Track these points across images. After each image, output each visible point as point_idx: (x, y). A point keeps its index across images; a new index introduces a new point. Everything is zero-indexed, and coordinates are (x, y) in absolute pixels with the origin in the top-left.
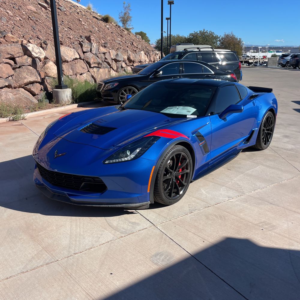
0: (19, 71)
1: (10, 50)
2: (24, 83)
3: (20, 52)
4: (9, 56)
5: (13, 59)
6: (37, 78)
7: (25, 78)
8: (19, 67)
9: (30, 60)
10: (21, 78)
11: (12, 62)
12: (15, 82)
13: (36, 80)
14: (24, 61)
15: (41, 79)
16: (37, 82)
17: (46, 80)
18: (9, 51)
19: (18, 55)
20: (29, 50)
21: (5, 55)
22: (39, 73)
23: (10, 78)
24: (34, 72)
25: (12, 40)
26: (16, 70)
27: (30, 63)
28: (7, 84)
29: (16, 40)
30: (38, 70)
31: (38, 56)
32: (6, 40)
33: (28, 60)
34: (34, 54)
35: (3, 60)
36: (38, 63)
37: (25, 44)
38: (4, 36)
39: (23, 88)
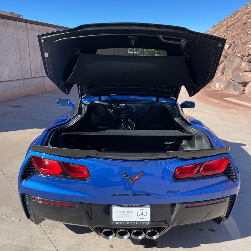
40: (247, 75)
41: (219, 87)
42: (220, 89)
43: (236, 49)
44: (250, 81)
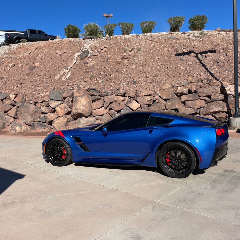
0: (210, 104)
1: (206, 91)
2: (211, 112)
3: (215, 91)
4: (206, 95)
5: (209, 97)
6: (224, 109)
7: (212, 109)
8: (213, 101)
9: (222, 97)
10: (209, 109)
11: (207, 98)
12: (204, 111)
13: (222, 110)
14: (216, 98)
15: (227, 109)
16: (223, 112)
17: (232, 110)
19: (212, 94)
20: (225, 90)
21: (203, 94)
22: (228, 105)
23: (201, 109)
24: (221, 105)
25: (215, 84)
26: (208, 104)
27: (222, 98)
28: (193, 112)
29: (217, 84)
30: (229, 103)
31: (232, 93)
32: (210, 85)
33: (220, 97)
34: (228, 92)
35: (200, 97)
36: (231, 98)
37: (225, 85)
38: (210, 83)
39: (212, 115)
40: (50, 115)
41: (20, 129)
42: (22, 131)
43: (25, 98)
44: (54, 119)
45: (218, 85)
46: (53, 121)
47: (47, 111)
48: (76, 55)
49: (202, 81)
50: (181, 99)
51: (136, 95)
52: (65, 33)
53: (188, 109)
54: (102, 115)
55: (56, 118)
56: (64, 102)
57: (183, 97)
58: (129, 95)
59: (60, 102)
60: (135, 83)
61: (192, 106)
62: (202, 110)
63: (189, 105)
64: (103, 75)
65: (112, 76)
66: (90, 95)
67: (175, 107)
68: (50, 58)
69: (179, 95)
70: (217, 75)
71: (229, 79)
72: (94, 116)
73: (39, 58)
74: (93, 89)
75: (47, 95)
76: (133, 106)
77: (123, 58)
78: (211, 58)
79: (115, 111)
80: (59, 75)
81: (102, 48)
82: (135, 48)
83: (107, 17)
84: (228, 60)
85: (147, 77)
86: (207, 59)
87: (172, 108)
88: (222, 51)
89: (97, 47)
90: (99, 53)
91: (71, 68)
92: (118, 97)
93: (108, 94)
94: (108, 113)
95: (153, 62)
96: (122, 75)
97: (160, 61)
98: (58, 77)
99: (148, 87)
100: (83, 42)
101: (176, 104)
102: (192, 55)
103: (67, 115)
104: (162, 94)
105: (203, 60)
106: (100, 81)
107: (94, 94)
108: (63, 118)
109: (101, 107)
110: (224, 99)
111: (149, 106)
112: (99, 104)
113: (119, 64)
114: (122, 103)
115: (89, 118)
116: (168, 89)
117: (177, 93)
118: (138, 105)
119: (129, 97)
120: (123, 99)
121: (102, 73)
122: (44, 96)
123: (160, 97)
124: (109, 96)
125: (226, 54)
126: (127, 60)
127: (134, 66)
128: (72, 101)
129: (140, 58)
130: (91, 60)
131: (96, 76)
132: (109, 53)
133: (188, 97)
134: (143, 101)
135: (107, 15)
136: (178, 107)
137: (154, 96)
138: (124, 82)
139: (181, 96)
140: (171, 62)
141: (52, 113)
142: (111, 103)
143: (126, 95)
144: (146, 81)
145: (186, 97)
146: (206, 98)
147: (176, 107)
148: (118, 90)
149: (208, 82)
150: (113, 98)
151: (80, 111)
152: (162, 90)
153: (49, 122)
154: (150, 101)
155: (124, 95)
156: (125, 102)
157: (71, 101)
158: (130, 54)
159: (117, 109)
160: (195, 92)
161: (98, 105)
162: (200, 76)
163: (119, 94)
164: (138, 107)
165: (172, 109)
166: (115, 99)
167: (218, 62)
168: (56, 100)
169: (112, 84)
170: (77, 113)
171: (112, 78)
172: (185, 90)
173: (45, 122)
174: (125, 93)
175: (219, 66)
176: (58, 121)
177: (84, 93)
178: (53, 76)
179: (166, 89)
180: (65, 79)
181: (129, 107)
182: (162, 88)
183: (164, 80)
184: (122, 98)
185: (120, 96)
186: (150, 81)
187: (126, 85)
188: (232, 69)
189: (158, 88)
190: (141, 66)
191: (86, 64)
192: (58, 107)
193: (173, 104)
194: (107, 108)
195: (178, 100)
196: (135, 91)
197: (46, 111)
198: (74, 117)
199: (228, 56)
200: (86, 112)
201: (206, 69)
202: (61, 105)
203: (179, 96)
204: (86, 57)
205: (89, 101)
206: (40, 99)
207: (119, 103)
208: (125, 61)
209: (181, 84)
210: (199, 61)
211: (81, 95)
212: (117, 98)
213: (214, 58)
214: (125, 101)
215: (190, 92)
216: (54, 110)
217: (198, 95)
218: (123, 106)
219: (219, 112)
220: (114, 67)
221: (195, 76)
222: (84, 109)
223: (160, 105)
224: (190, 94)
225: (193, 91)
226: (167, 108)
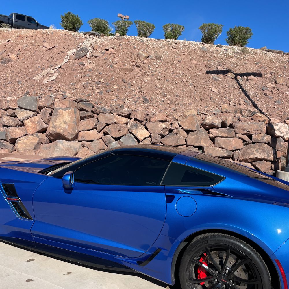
0: (250, 146)
2: (250, 158)
3: (259, 129)
4: (246, 132)
5: (250, 136)
6: (269, 156)
7: (253, 153)
8: (254, 143)
9: (268, 138)
10: (248, 153)
11: (246, 138)
12: (241, 156)
13: (266, 158)
14: (259, 138)
15: (274, 157)
16: (267, 160)
17: (281, 160)
18: (247, 128)
19: (255, 132)
20: (274, 129)
21: (241, 131)
22: (275, 152)
23: (237, 151)
24: (266, 150)
25: (260, 119)
26: (247, 145)
27: (268, 141)
28: (225, 155)
29: (263, 119)
30: (277, 149)
31: (283, 135)
32: (252, 119)
33: (265, 138)
34: (278, 133)
35: (237, 135)
36: (280, 142)
37: (274, 123)
38: (252, 116)
39: (251, 163)
40: (14, 130)
44: (19, 137)
45: (264, 121)
46: (17, 139)
47: (11, 124)
48: (70, 52)
49: (241, 112)
50: (209, 133)
51: (146, 119)
52: (61, 23)
53: (218, 150)
54: (91, 141)
55: (23, 136)
56: (38, 113)
57: (213, 131)
58: (136, 117)
59: (33, 113)
60: (146, 100)
61: (225, 146)
62: (237, 153)
63: (220, 143)
64: (103, 83)
65: (115, 86)
66: (79, 109)
67: (200, 144)
68: (32, 51)
69: (207, 126)
70: (262, 107)
71: (280, 115)
72: (80, 140)
73: (18, 49)
74: (85, 101)
75: (15, 100)
76: (140, 134)
77: (135, 65)
78: (254, 83)
79: (112, 137)
80: (40, 76)
81: (107, 49)
82: (153, 56)
83: (123, 18)
84: (278, 89)
85: (165, 96)
86: (249, 83)
87: (196, 145)
88: (269, 75)
89: (101, 46)
90: (102, 55)
91: (58, 68)
92: (119, 117)
93: (105, 111)
94: (101, 138)
95: (175, 77)
96: (130, 87)
97: (185, 77)
98: (38, 78)
99: (165, 109)
100: (82, 38)
101: (202, 139)
102: (230, 75)
103: (40, 133)
104: (184, 122)
105: (243, 84)
106: (97, 92)
107: (85, 108)
108: (33, 137)
109: (92, 128)
110: (270, 142)
111: (163, 136)
112: (90, 123)
113: (128, 72)
114: (124, 127)
115: (72, 142)
116: (193, 116)
117: (205, 123)
118: (146, 133)
119: (135, 119)
120: (125, 122)
121: (102, 80)
122: (11, 100)
123: (180, 126)
124: (106, 115)
125: (275, 81)
126: (140, 69)
127: (149, 79)
128: (51, 114)
129: (157, 69)
130: (89, 61)
131: (93, 84)
132: (116, 56)
133: (220, 132)
134: (154, 129)
135: (123, 16)
136: (204, 144)
137: (171, 124)
138: (131, 98)
139: (210, 129)
140: (200, 81)
141: (18, 127)
142: (108, 125)
143: (131, 116)
144: (163, 101)
145: (217, 132)
146: (244, 137)
147: (202, 143)
148: (120, 107)
149: (250, 115)
150: (112, 118)
151: (59, 131)
152: (184, 116)
153: (11, 140)
154: (165, 130)
155: (128, 116)
156: (129, 126)
157: (49, 114)
158: (145, 61)
159: (115, 135)
160: (231, 126)
161: (88, 125)
162: (238, 104)
163: (121, 113)
164: (146, 136)
165: (194, 145)
166: (115, 120)
167: (264, 90)
168: (27, 110)
169: (114, 97)
170: (54, 133)
171: (114, 90)
172: (217, 122)
173: (5, 140)
174: (130, 114)
175: (265, 94)
176: (25, 141)
177: (69, 104)
178: (32, 75)
179: (189, 116)
180: (47, 82)
181: (133, 134)
182: (185, 114)
183: (188, 102)
184: (125, 120)
185: (123, 116)
186: (169, 102)
187: (133, 103)
188: (283, 101)
189: (179, 113)
190: (157, 79)
191: (82, 66)
192: (29, 120)
193: (197, 139)
194: (100, 131)
195: (205, 134)
196: (145, 112)
197: (9, 123)
198: (49, 137)
199: (277, 84)
200: (68, 133)
201: (248, 96)
202: (33, 118)
203: (207, 129)
204: (83, 57)
205: (75, 117)
206: (3, 104)
207: (120, 127)
208: (137, 70)
209: (211, 112)
210: (237, 85)
211: (65, 107)
212: (117, 119)
213: (259, 83)
214: (129, 124)
215: (223, 125)
216: (21, 123)
217: (235, 132)
218: (125, 131)
219: (262, 160)
220: (121, 76)
221: (232, 103)
222: (65, 128)
223: (179, 138)
224: (223, 129)
225: (228, 124)
226: (188, 144)
